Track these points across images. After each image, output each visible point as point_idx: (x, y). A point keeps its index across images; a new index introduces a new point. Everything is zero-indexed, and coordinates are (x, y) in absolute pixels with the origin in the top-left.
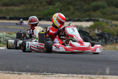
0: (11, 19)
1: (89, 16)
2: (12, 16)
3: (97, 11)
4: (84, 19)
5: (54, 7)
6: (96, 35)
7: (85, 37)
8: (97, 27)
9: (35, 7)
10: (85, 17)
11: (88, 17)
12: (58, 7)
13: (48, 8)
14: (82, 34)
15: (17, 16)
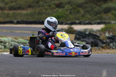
0: (18, 23)
1: (100, 18)
2: (20, 20)
3: (108, 13)
4: (95, 21)
5: (63, 10)
6: (106, 38)
7: (95, 40)
8: (108, 30)
9: (44, 11)
10: (96, 20)
11: (99, 20)
12: (67, 10)
13: (57, 10)
14: (92, 37)
15: (24, 20)
